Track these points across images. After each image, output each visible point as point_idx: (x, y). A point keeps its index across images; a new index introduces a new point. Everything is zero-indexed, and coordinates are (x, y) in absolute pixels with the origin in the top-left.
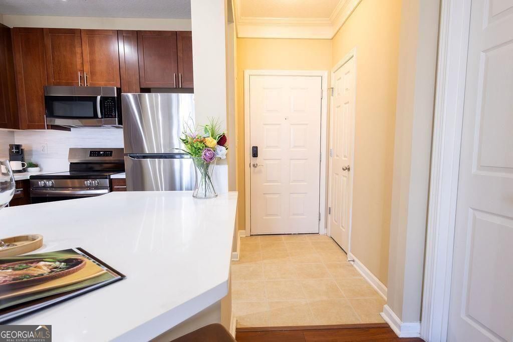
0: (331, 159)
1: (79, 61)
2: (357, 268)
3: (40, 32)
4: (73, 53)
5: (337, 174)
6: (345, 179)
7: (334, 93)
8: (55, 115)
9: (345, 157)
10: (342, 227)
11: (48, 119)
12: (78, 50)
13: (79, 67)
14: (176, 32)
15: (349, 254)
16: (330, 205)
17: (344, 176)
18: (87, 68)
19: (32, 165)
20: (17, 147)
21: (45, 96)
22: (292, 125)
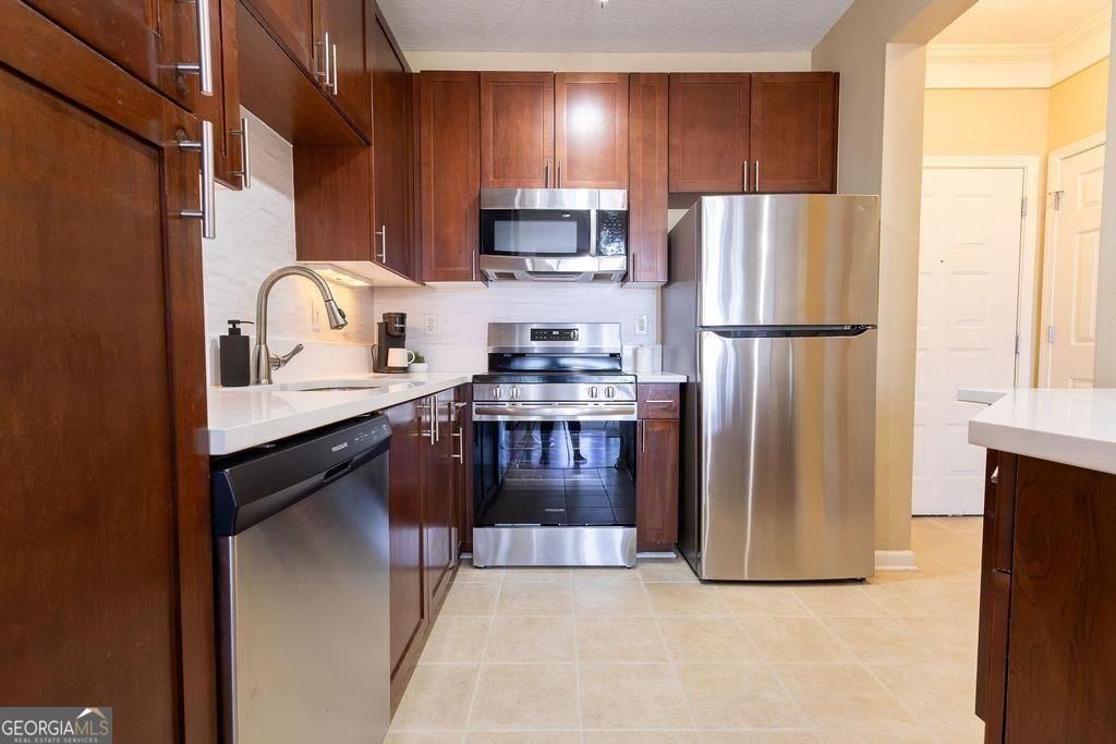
1: (548, 138)
3: (474, 78)
4: (535, 121)
11: (481, 257)
14: (750, 74)
18: (562, 152)
19: (419, 360)
20: (402, 317)
21: (481, 210)
22: (955, 273)
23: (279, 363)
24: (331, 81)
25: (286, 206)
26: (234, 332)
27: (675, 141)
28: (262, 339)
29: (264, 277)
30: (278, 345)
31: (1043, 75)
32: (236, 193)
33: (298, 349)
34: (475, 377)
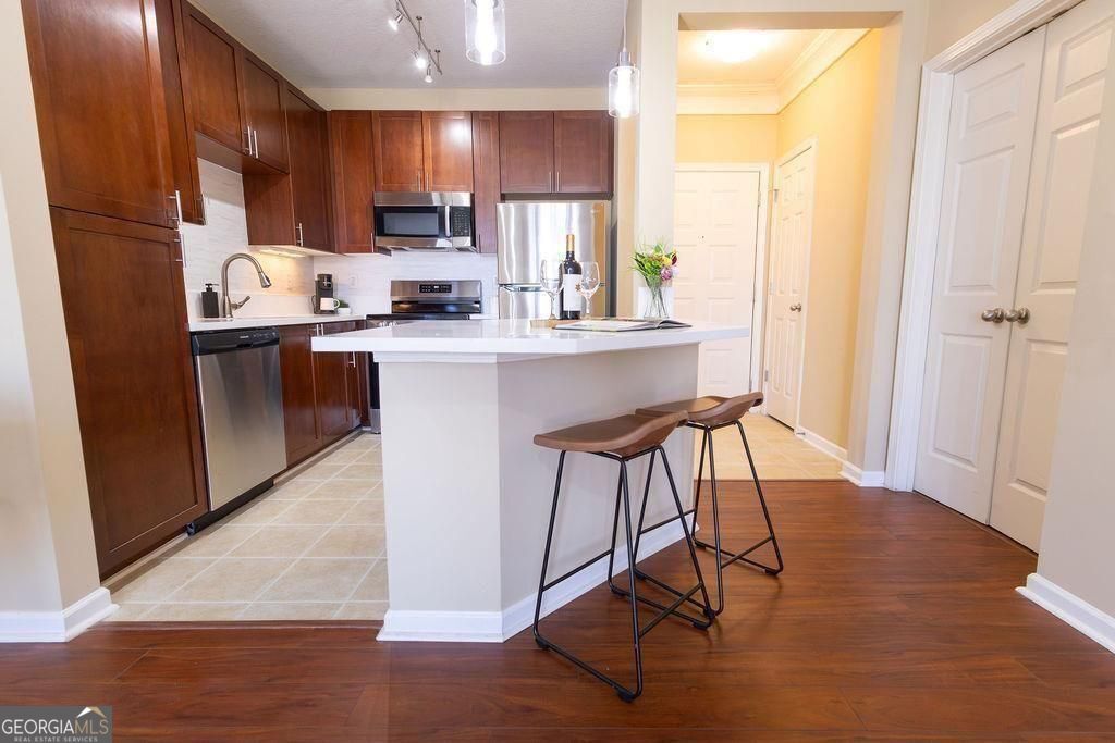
0: (771, 298)
1: (418, 155)
2: (811, 443)
3: (367, 116)
4: (410, 144)
5: (781, 319)
6: (793, 324)
7: (779, 196)
8: (386, 232)
9: (794, 291)
10: (787, 393)
11: (377, 238)
12: (418, 140)
13: (418, 164)
14: (553, 112)
15: (798, 428)
16: (767, 368)
17: (791, 320)
18: (429, 166)
19: (343, 305)
20: (329, 277)
21: (375, 207)
22: (712, 246)
23: (236, 306)
24: (254, 150)
25: (240, 213)
26: (209, 290)
27: (504, 158)
28: (225, 293)
29: (226, 257)
30: (235, 295)
31: (771, 106)
32: (201, 227)
33: (248, 298)
34: (368, 316)
